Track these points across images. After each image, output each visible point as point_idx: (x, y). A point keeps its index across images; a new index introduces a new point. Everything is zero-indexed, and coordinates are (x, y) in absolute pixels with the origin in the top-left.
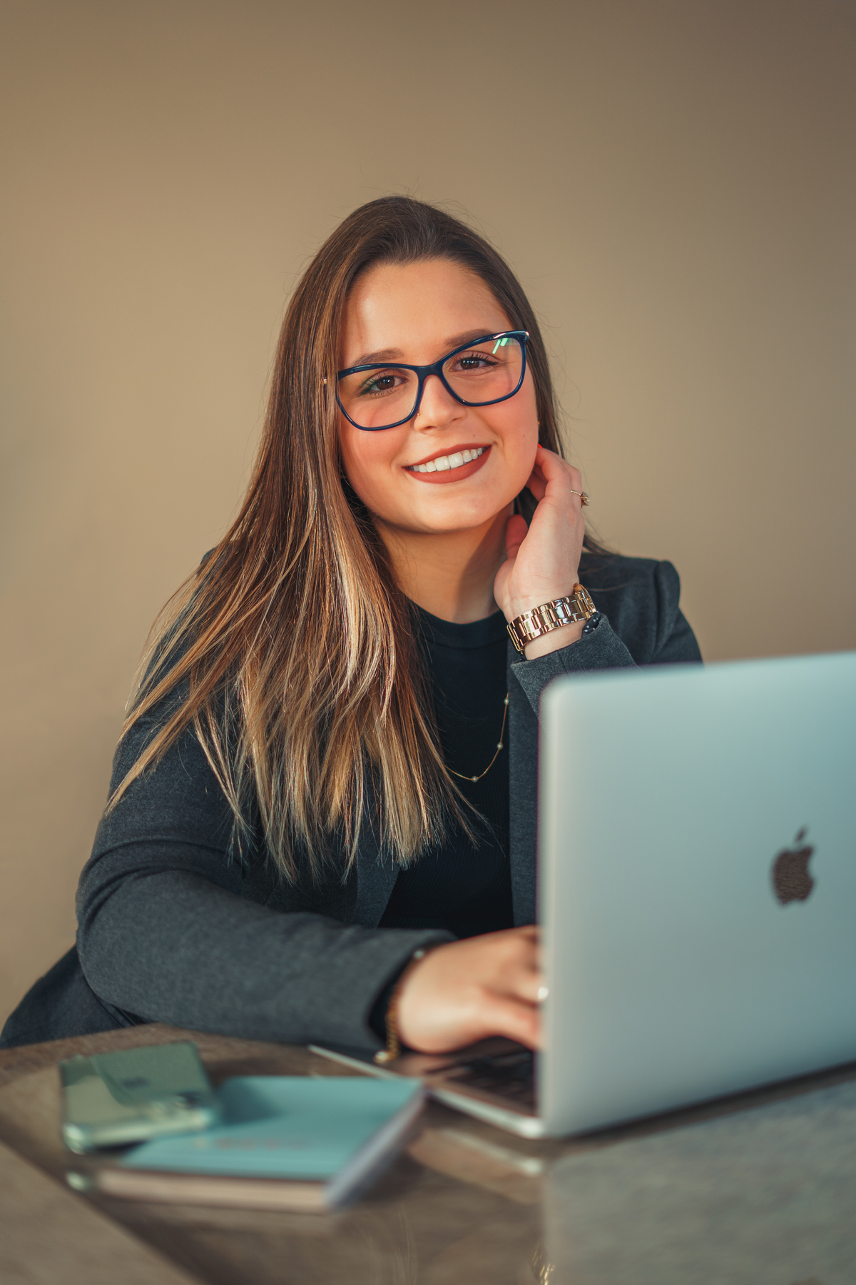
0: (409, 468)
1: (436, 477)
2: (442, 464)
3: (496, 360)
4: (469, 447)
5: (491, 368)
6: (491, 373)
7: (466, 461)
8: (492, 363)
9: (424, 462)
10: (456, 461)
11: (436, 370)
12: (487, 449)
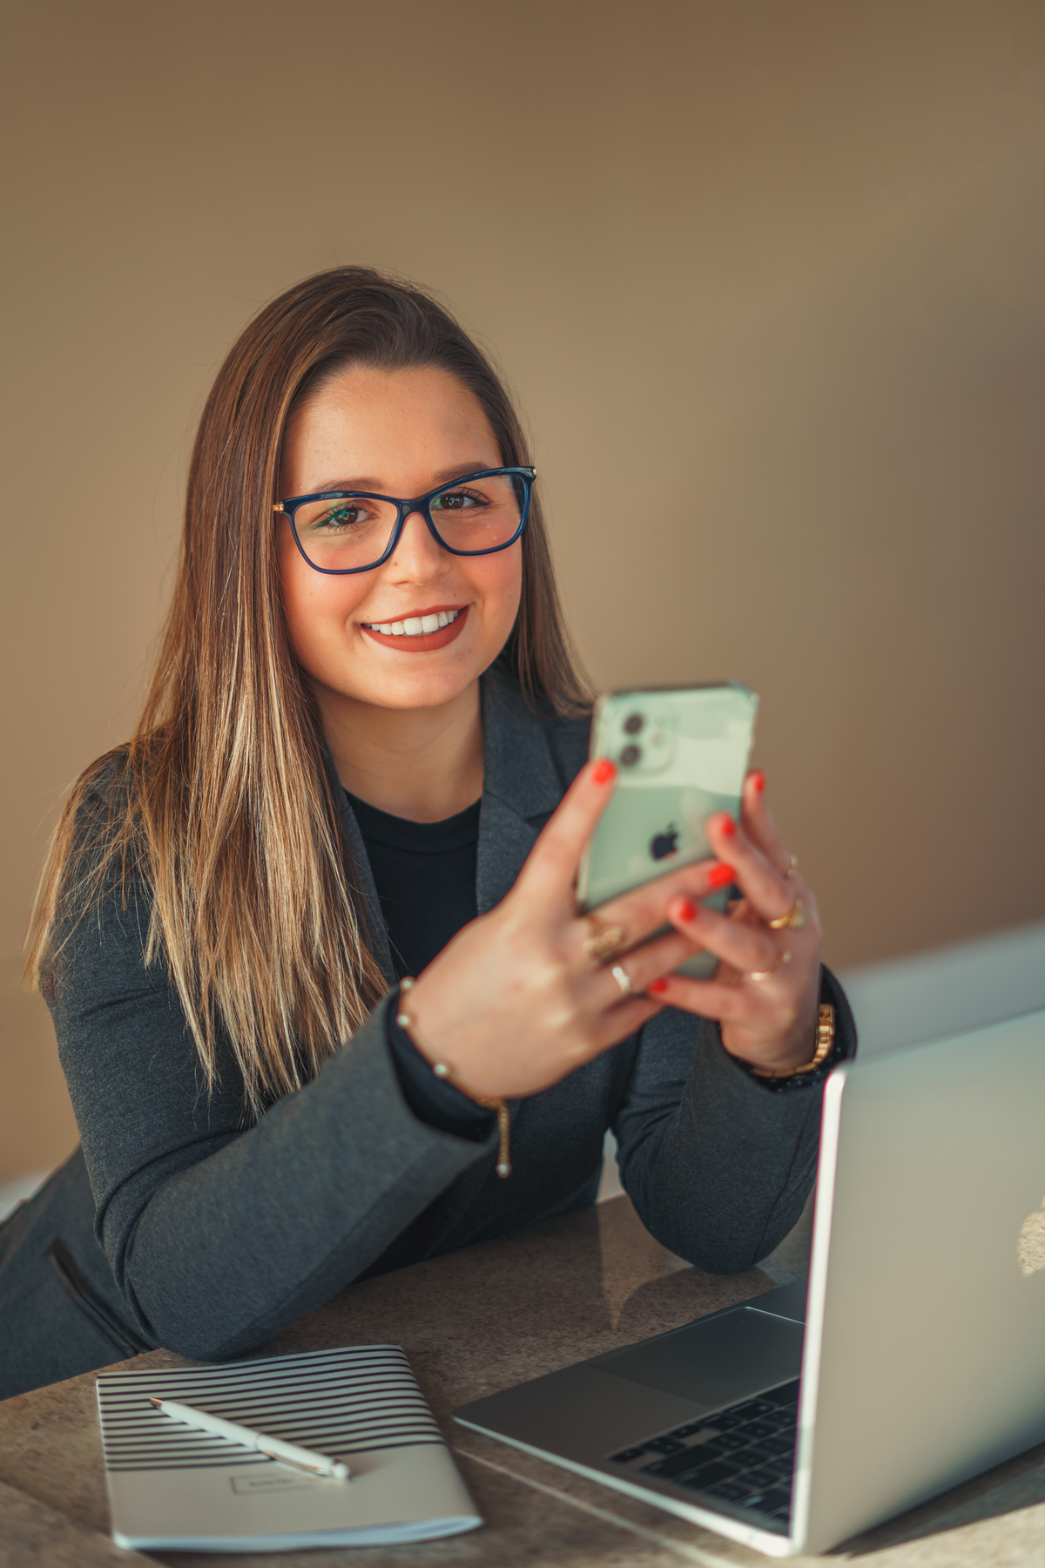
0: (365, 627)
1: (404, 643)
2: (411, 627)
3: (486, 501)
4: (446, 609)
5: (479, 510)
6: (480, 517)
7: (442, 624)
8: (481, 502)
9: (390, 622)
10: (429, 624)
11: (421, 505)
12: (462, 612)
